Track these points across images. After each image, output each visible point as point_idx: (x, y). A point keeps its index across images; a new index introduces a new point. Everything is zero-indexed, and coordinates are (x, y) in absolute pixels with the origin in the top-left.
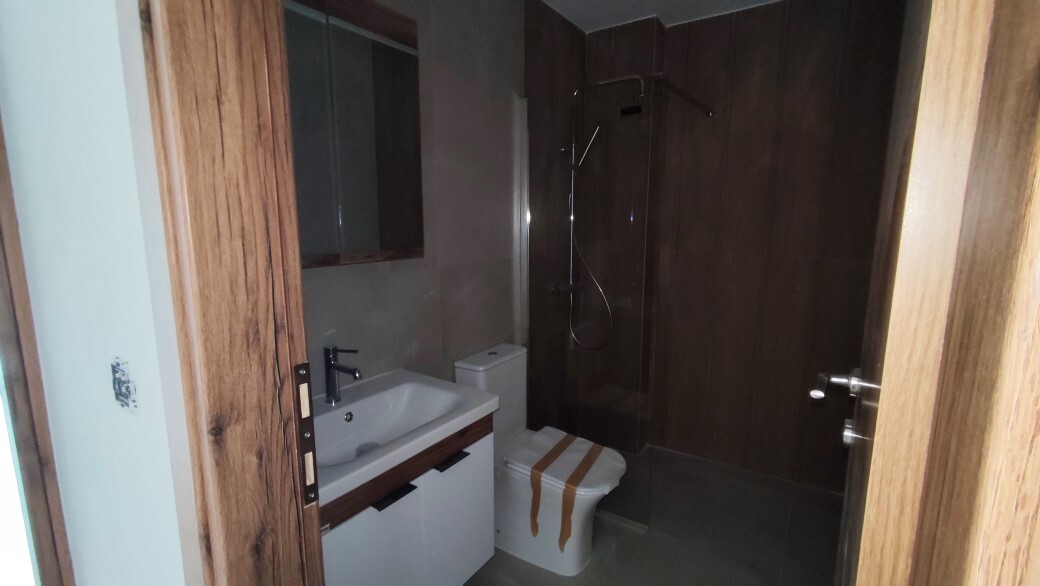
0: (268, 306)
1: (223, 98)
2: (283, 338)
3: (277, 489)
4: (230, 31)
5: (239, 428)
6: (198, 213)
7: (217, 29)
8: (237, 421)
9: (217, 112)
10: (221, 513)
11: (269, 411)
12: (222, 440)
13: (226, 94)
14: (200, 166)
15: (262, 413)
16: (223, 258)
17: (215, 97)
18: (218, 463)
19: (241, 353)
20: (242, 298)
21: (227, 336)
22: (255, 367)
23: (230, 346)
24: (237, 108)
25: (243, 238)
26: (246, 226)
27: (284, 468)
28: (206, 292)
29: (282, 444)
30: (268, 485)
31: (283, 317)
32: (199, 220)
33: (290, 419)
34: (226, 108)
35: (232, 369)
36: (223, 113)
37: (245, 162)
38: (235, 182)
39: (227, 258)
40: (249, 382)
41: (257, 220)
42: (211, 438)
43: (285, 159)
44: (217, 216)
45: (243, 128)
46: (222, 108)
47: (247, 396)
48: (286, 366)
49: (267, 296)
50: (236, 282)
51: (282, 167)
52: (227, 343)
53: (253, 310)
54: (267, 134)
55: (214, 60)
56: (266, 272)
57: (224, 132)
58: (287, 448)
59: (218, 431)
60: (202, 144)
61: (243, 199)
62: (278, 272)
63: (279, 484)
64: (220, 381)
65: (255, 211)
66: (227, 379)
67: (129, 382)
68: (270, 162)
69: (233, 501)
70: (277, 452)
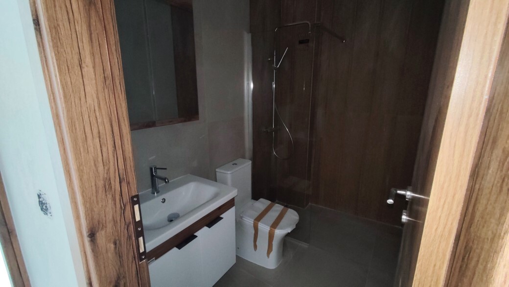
0: (115, 170)
1: (83, 65)
2: (124, 185)
3: (125, 257)
4: (85, 27)
5: (103, 232)
6: (74, 128)
7: (77, 27)
8: (102, 229)
9: (80, 73)
10: (96, 273)
11: (119, 221)
12: (94, 239)
13: (85, 62)
14: (73, 103)
15: (115, 222)
16: (89, 149)
17: (79, 65)
18: (93, 251)
19: (102, 196)
20: (101, 168)
21: (94, 188)
22: (110, 201)
23: (96, 193)
24: (92, 70)
25: (99, 137)
26: (101, 131)
27: (128, 247)
28: (81, 168)
29: (126, 235)
30: (120, 256)
31: (123, 174)
32: (74, 131)
33: (130, 223)
34: (85, 70)
35: (98, 204)
36: (84, 73)
37: (98, 98)
38: (93, 109)
39: (91, 149)
40: (107, 209)
41: (106, 127)
42: (89, 239)
43: (120, 93)
44: (84, 129)
45: (96, 79)
46: (83, 70)
47: (107, 216)
48: (126, 198)
49: (114, 165)
50: (97, 160)
51: (119, 97)
52: (94, 192)
53: (107, 173)
54: (109, 81)
55: (76, 45)
56: (113, 153)
57: (85, 83)
58: (129, 237)
59: (92, 235)
60: (73, 91)
61: (98, 117)
62: (120, 152)
63: (126, 255)
64: (92, 211)
65: (105, 123)
66: (95, 209)
67: (46, 204)
68: (112, 96)
69: (102, 267)
70: (124, 240)
